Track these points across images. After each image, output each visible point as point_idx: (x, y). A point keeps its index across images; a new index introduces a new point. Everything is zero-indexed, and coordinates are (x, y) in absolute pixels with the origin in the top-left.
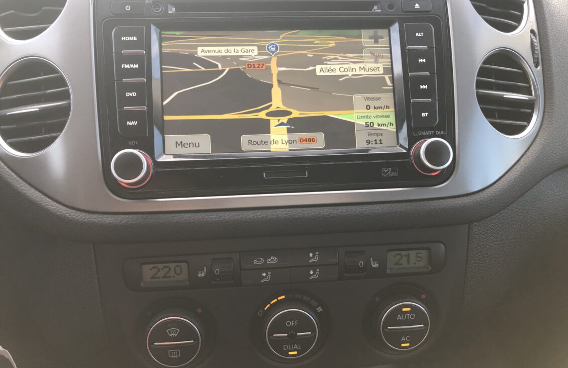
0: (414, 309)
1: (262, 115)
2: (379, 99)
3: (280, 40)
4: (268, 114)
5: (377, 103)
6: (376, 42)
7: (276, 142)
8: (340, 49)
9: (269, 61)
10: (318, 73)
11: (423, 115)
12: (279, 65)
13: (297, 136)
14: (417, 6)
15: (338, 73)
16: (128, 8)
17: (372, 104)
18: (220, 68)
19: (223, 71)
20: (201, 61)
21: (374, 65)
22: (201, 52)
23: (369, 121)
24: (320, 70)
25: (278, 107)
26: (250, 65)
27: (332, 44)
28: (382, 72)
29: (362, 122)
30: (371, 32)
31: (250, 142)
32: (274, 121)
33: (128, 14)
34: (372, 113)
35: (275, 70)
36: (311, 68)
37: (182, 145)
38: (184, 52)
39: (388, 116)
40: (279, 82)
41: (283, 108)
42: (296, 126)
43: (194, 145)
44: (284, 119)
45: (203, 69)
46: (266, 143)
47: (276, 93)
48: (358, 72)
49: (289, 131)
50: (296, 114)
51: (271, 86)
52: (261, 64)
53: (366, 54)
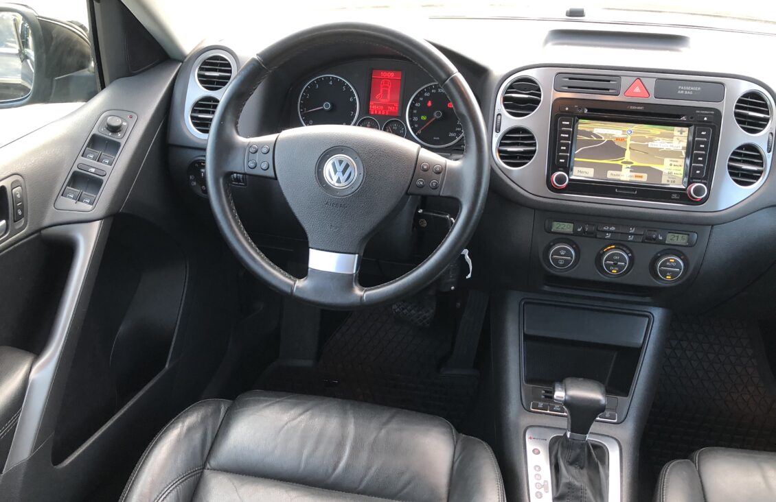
0: (676, 261)
1: (619, 163)
2: (677, 161)
3: (633, 128)
4: (622, 163)
5: (676, 163)
6: (681, 134)
7: (623, 176)
8: (662, 136)
9: (626, 138)
10: (649, 146)
11: (697, 172)
12: (631, 140)
13: (634, 174)
14: (705, 119)
15: (659, 147)
16: (567, 109)
17: (673, 163)
18: (603, 139)
19: (603, 141)
20: (596, 135)
21: (678, 145)
22: (596, 131)
23: (670, 171)
24: (650, 145)
25: (627, 160)
26: (617, 139)
27: (659, 133)
28: (681, 148)
29: (667, 171)
30: (679, 128)
31: (612, 174)
32: (624, 166)
33: (566, 112)
34: (673, 167)
35: (629, 142)
36: (646, 143)
37: (581, 171)
38: (588, 130)
39: (680, 170)
40: (630, 148)
41: (629, 160)
42: (635, 169)
43: (586, 173)
44: (630, 166)
45: (595, 139)
46: (619, 175)
47: (628, 153)
48: (669, 147)
49: (631, 171)
50: (635, 164)
51: (626, 150)
52: (622, 140)
53: (675, 139)
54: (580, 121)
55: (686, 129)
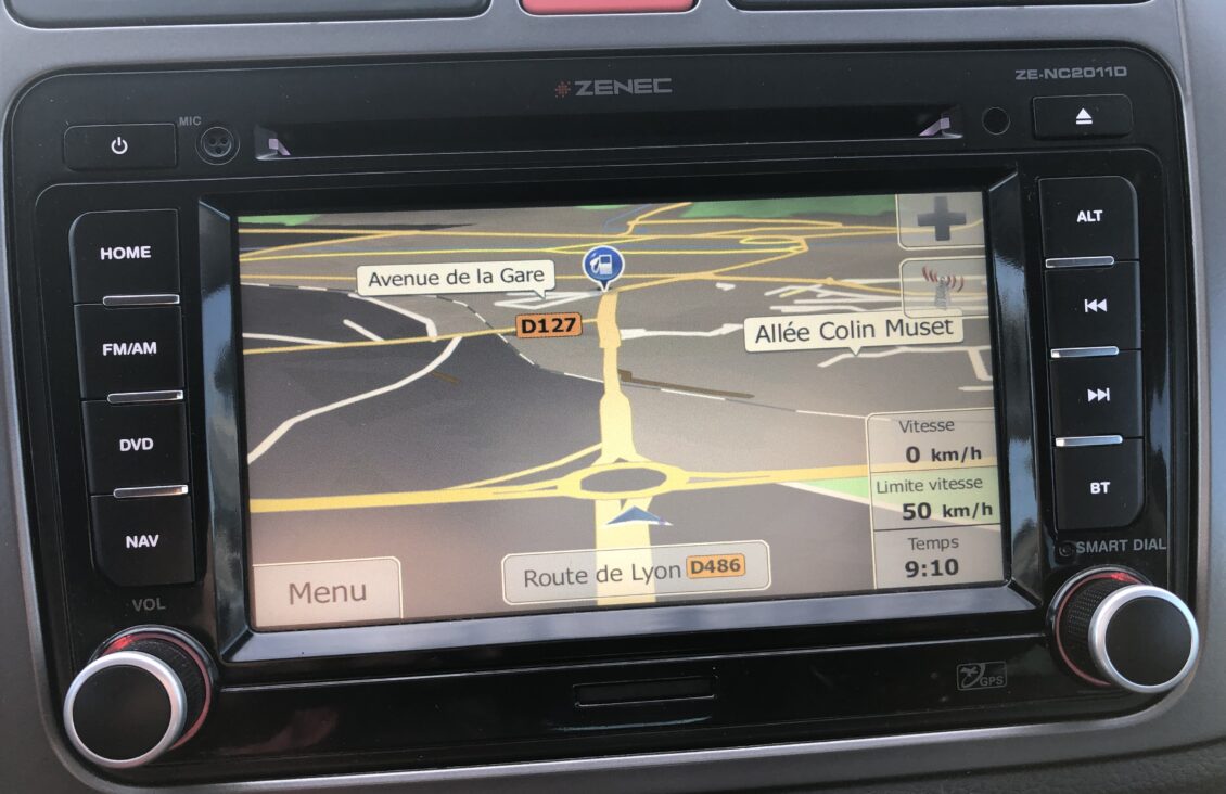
1: (570, 486)
2: (948, 426)
3: (626, 236)
4: (587, 484)
5: (942, 442)
6: (943, 235)
7: (613, 575)
8: (823, 263)
9: (591, 307)
10: (751, 345)
11: (1095, 488)
12: (623, 321)
13: (680, 553)
14: (1084, 117)
15: (815, 342)
16: (119, 146)
17: (926, 442)
18: (433, 335)
19: (443, 344)
20: (371, 314)
21: (934, 314)
22: (366, 285)
23: (916, 498)
24: (756, 334)
25: (620, 460)
26: (528, 325)
27: (798, 246)
28: (958, 333)
29: (894, 503)
30: (925, 202)
31: (530, 578)
32: (607, 506)
33: (119, 167)
34: (925, 470)
35: (611, 336)
36: (728, 329)
37: (311, 593)
39: (977, 484)
40: (625, 376)
41: (637, 461)
43: (349, 593)
44: (641, 499)
45: (378, 340)
46: (581, 576)
47: (615, 410)
48: (881, 339)
49: (657, 537)
50: (678, 480)
51: (599, 390)
52: (566, 322)
53: (910, 278)
54: (251, 223)
55: (967, 204)
